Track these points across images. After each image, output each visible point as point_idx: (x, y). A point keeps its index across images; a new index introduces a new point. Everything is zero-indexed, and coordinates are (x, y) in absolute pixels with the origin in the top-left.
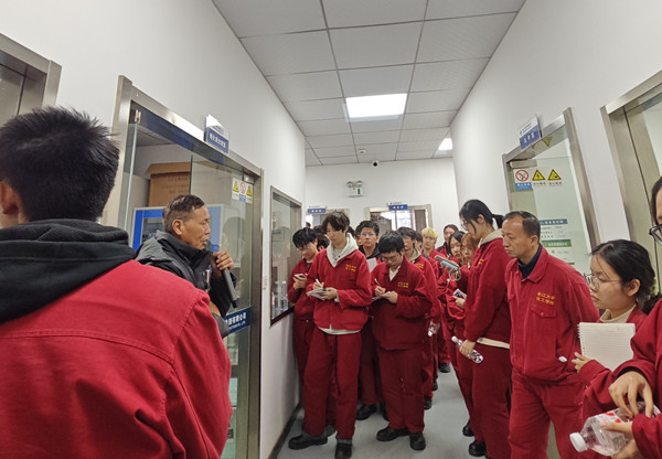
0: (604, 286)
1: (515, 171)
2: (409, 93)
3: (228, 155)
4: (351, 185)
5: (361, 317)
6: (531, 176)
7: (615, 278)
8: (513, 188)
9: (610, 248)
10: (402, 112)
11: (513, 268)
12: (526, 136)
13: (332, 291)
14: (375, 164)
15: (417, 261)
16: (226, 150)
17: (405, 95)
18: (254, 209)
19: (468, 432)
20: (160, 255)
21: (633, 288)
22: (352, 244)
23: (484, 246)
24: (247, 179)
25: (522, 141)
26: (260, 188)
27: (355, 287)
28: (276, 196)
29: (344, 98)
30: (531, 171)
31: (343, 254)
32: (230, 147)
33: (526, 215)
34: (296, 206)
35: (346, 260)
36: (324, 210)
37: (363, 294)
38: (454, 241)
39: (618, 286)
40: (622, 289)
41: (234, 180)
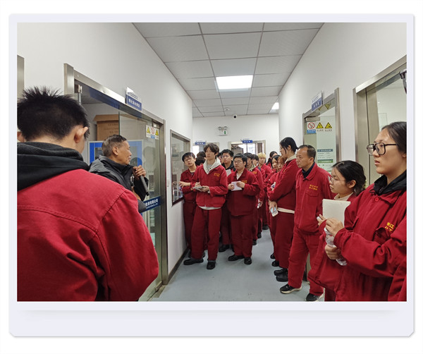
0: (337, 182)
1: (308, 123)
2: (254, 75)
3: (142, 112)
4: (220, 129)
5: (222, 200)
6: (316, 126)
7: (342, 179)
8: (306, 132)
9: (342, 164)
10: (250, 86)
11: (300, 173)
12: (315, 104)
13: (206, 188)
14: (235, 117)
15: (253, 170)
16: (140, 109)
17: (252, 76)
18: (161, 143)
19: (272, 257)
20: (103, 169)
21: (351, 184)
22: (218, 162)
23: (288, 162)
24: (155, 126)
25: (313, 106)
26: (163, 130)
27: (219, 185)
28: (174, 135)
29: (215, 77)
30: (317, 123)
31: (213, 167)
32: (143, 107)
33: (310, 147)
34: (187, 141)
35: (214, 170)
36: (204, 143)
37: (223, 188)
38: (274, 160)
39: (343, 183)
40: (346, 185)
41: (147, 126)
